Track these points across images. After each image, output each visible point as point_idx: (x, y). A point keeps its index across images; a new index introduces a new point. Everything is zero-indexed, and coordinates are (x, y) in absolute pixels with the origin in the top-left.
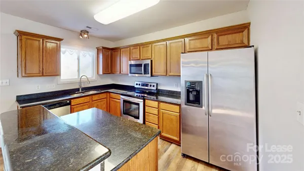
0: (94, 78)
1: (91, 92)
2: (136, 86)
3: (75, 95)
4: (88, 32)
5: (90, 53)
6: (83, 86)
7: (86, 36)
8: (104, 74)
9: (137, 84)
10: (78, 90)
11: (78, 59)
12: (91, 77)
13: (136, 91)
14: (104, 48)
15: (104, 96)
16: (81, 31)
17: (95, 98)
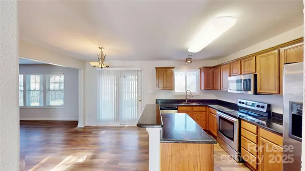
0: (198, 93)
1: (194, 104)
2: (239, 104)
3: (182, 104)
4: (191, 59)
5: (195, 73)
6: (188, 98)
7: (189, 62)
8: (205, 89)
9: (240, 102)
10: (184, 101)
11: (186, 78)
12: (195, 91)
13: (240, 110)
14: (205, 68)
15: (204, 109)
16: (187, 59)
17: (196, 109)
